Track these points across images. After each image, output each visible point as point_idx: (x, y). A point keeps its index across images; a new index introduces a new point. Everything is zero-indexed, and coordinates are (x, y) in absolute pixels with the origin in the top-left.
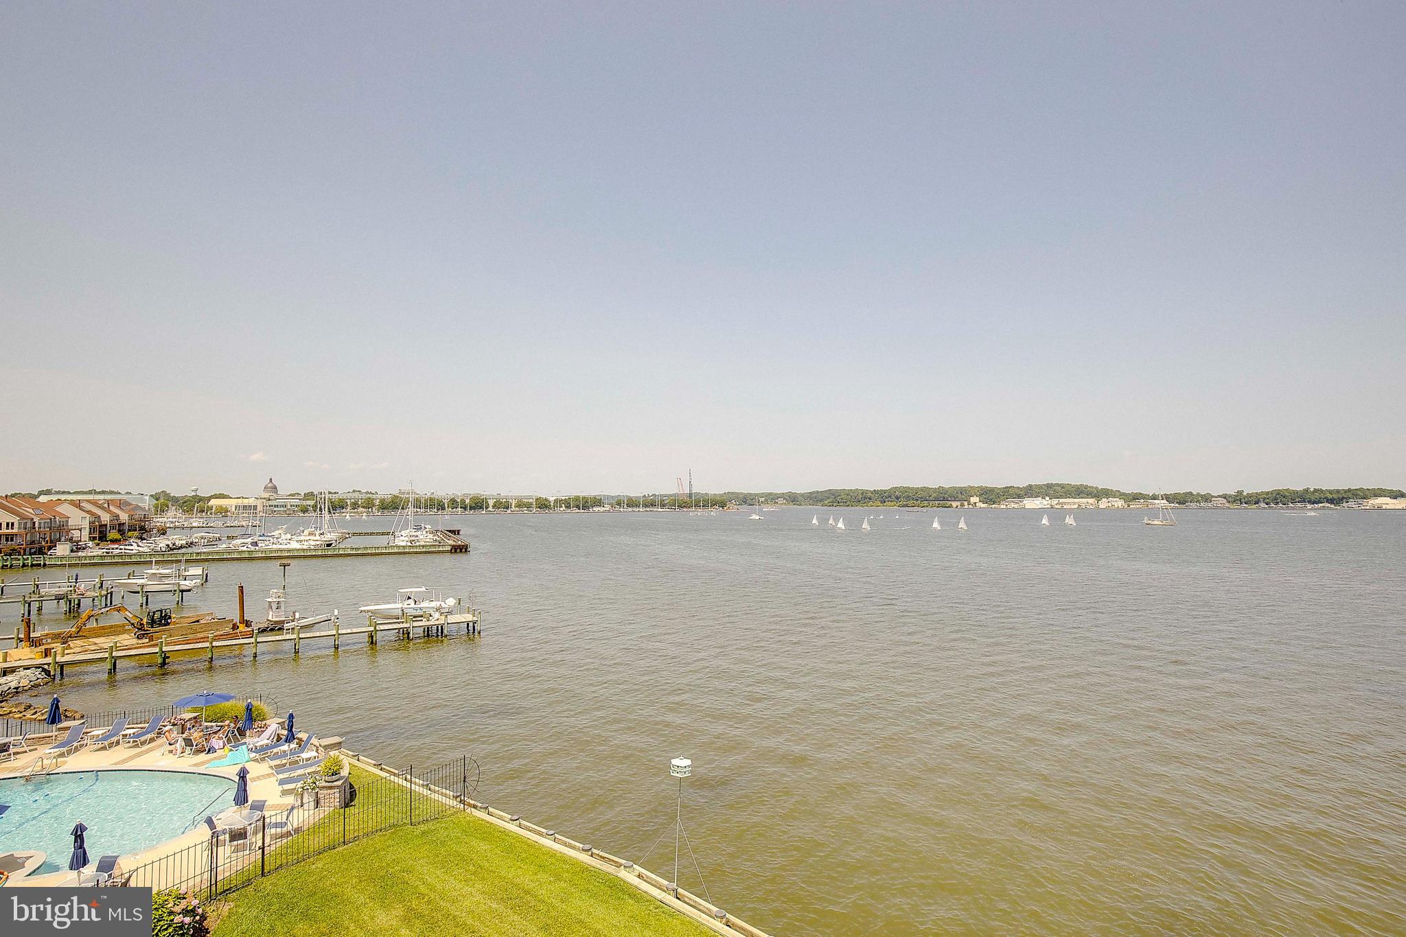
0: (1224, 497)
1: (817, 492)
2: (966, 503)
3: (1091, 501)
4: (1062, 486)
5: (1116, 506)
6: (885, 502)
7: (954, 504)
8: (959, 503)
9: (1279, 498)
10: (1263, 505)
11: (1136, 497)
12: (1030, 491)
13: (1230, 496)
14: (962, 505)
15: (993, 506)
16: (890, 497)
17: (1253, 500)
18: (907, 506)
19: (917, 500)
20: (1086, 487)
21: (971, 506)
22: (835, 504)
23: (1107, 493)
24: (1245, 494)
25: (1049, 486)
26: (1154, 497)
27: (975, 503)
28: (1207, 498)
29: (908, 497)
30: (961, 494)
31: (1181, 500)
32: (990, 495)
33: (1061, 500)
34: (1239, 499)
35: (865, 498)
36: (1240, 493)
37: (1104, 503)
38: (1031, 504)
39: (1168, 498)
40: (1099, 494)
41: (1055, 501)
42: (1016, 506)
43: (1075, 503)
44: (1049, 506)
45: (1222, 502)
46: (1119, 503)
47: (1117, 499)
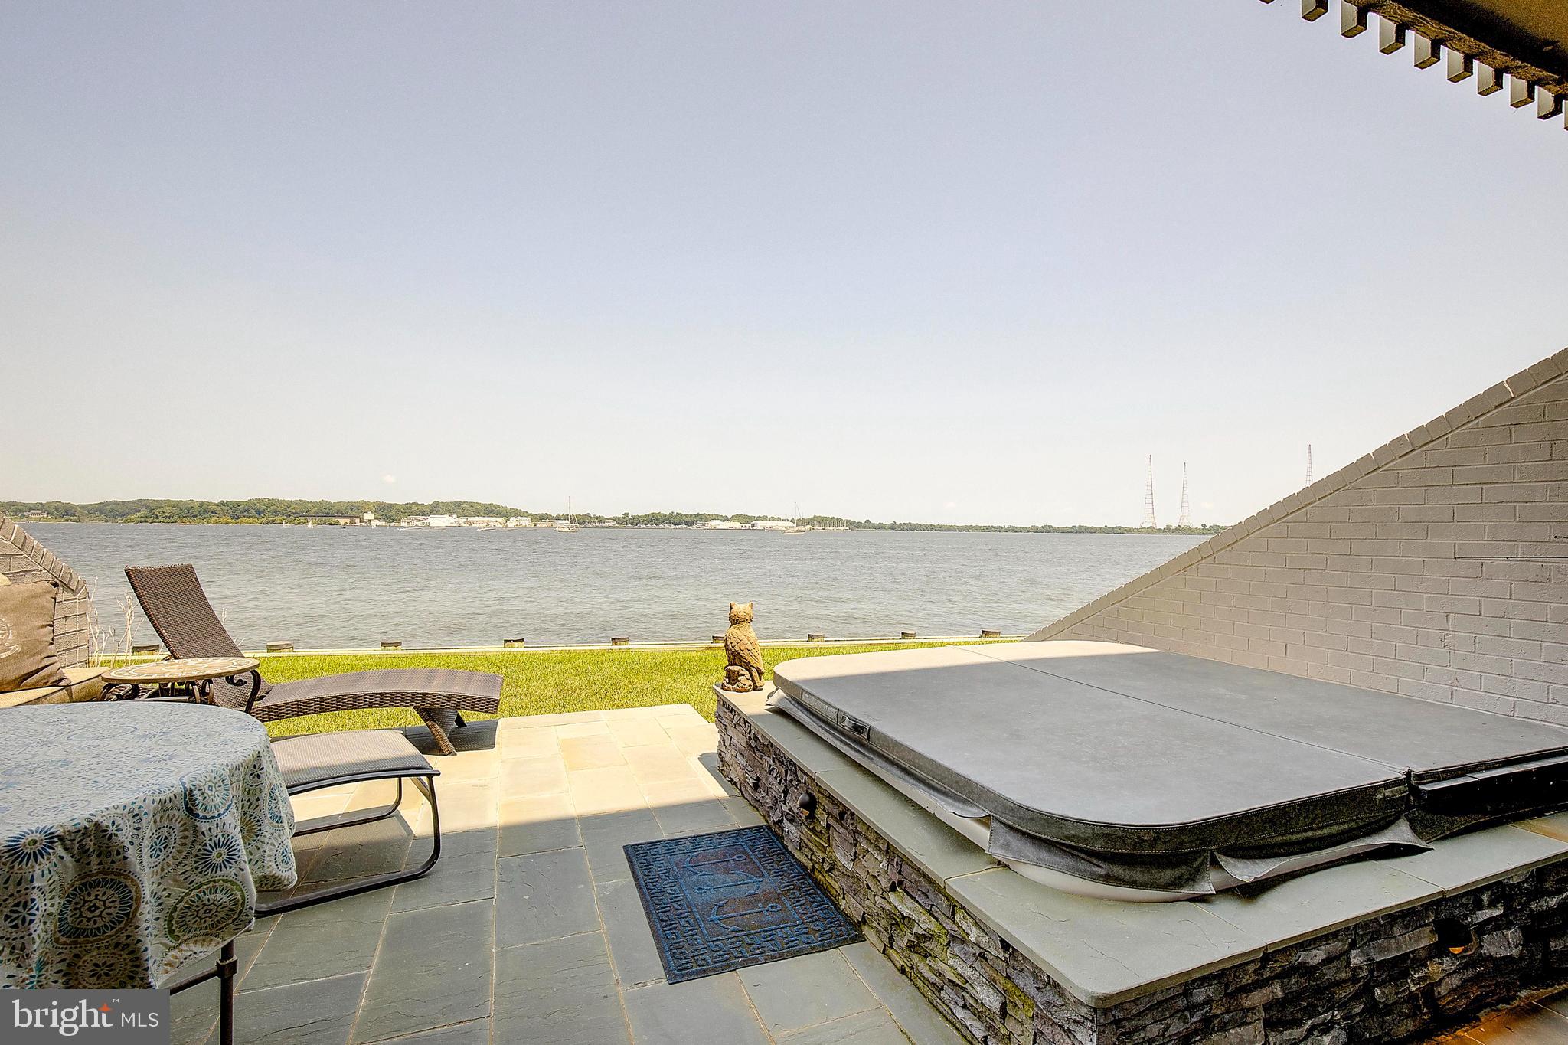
0: (614, 519)
1: (116, 503)
2: (357, 520)
3: (500, 519)
4: (471, 505)
5: (524, 525)
6: (238, 518)
7: (342, 521)
8: (348, 520)
9: (654, 519)
10: (642, 525)
11: (542, 517)
12: (437, 509)
13: (619, 518)
14: (353, 522)
15: (392, 524)
16: (247, 511)
17: (635, 521)
18: (273, 522)
19: (290, 516)
20: (496, 506)
21: (363, 524)
22: (150, 520)
23: (516, 513)
24: (630, 517)
25: (458, 504)
26: (558, 518)
27: (370, 520)
28: (601, 520)
29: (276, 512)
30: (353, 511)
31: (582, 520)
32: (388, 513)
33: (470, 519)
34: (626, 521)
35: (205, 512)
36: (626, 515)
37: (512, 522)
38: (437, 521)
39: (572, 519)
40: (507, 514)
41: (462, 520)
42: (419, 524)
43: (483, 522)
44: (456, 525)
45: (612, 523)
46: (526, 522)
47: (525, 518)
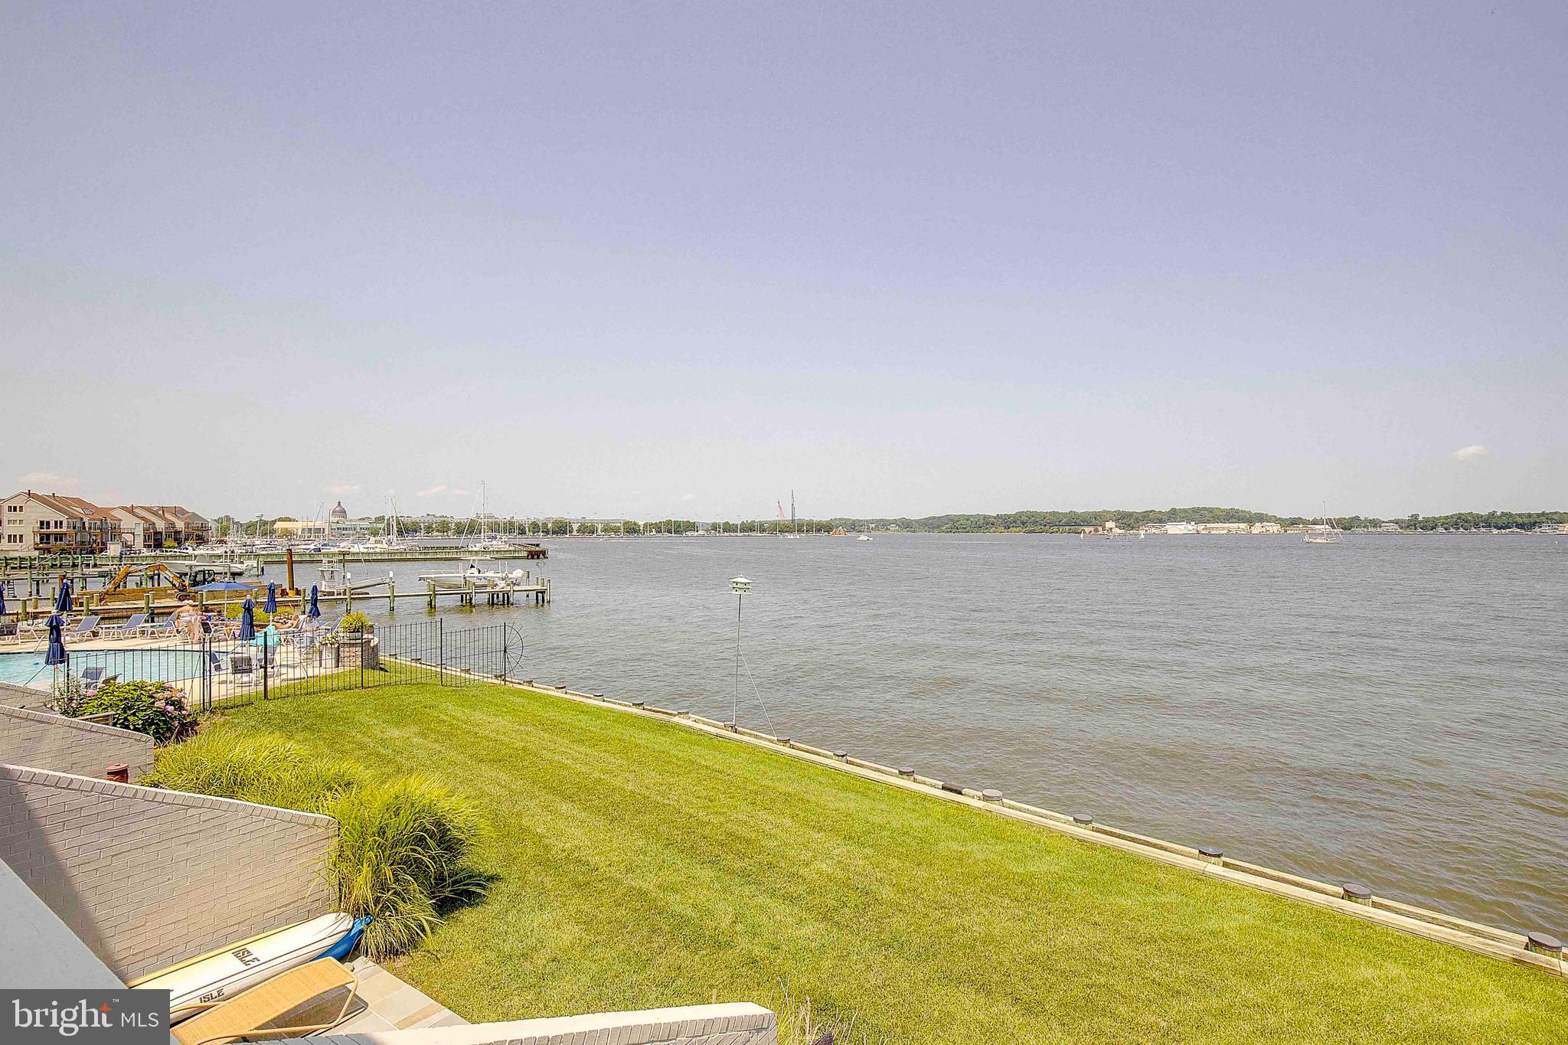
0: (1396, 522)
1: (934, 518)
2: (1100, 529)
3: (1242, 526)
4: (1210, 510)
5: (1271, 531)
6: (1009, 528)
7: (1087, 530)
8: (1092, 529)
9: (1461, 522)
10: (1441, 530)
11: (1294, 522)
12: (1174, 516)
13: (1403, 521)
14: (1096, 531)
15: (1131, 532)
16: (1014, 522)
17: (1430, 525)
18: (1033, 532)
19: (1046, 526)
20: (1237, 512)
21: (1106, 532)
22: (953, 531)
23: (1261, 518)
24: (1420, 519)
25: (1196, 510)
26: (1315, 522)
27: (1111, 529)
28: (1375, 523)
29: (1035, 523)
30: (1095, 520)
31: (1347, 525)
32: (1128, 520)
33: (1208, 525)
34: (1413, 524)
35: (987, 524)
36: (1416, 516)
37: (1257, 529)
38: (1174, 529)
39: (1329, 522)
40: (1251, 519)
41: (1201, 527)
42: (1157, 531)
43: (1224, 528)
44: (1194, 532)
45: (1393, 527)
46: (1274, 528)
47: (1273, 524)
